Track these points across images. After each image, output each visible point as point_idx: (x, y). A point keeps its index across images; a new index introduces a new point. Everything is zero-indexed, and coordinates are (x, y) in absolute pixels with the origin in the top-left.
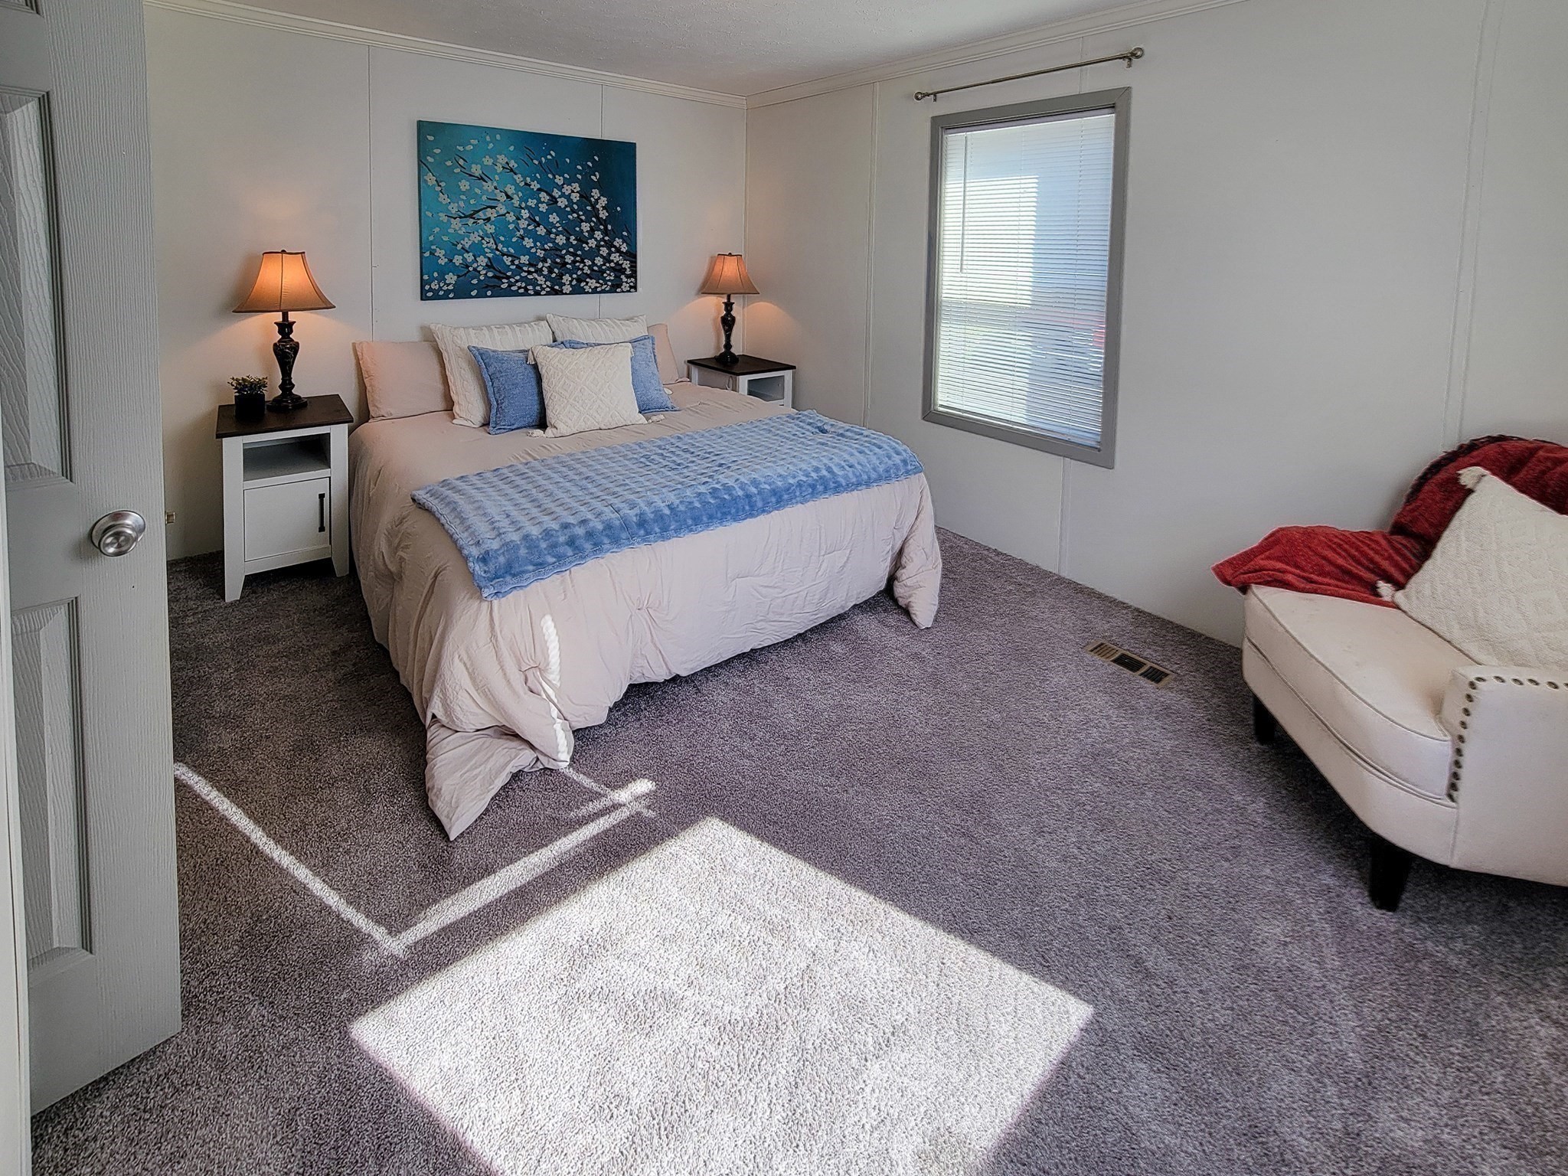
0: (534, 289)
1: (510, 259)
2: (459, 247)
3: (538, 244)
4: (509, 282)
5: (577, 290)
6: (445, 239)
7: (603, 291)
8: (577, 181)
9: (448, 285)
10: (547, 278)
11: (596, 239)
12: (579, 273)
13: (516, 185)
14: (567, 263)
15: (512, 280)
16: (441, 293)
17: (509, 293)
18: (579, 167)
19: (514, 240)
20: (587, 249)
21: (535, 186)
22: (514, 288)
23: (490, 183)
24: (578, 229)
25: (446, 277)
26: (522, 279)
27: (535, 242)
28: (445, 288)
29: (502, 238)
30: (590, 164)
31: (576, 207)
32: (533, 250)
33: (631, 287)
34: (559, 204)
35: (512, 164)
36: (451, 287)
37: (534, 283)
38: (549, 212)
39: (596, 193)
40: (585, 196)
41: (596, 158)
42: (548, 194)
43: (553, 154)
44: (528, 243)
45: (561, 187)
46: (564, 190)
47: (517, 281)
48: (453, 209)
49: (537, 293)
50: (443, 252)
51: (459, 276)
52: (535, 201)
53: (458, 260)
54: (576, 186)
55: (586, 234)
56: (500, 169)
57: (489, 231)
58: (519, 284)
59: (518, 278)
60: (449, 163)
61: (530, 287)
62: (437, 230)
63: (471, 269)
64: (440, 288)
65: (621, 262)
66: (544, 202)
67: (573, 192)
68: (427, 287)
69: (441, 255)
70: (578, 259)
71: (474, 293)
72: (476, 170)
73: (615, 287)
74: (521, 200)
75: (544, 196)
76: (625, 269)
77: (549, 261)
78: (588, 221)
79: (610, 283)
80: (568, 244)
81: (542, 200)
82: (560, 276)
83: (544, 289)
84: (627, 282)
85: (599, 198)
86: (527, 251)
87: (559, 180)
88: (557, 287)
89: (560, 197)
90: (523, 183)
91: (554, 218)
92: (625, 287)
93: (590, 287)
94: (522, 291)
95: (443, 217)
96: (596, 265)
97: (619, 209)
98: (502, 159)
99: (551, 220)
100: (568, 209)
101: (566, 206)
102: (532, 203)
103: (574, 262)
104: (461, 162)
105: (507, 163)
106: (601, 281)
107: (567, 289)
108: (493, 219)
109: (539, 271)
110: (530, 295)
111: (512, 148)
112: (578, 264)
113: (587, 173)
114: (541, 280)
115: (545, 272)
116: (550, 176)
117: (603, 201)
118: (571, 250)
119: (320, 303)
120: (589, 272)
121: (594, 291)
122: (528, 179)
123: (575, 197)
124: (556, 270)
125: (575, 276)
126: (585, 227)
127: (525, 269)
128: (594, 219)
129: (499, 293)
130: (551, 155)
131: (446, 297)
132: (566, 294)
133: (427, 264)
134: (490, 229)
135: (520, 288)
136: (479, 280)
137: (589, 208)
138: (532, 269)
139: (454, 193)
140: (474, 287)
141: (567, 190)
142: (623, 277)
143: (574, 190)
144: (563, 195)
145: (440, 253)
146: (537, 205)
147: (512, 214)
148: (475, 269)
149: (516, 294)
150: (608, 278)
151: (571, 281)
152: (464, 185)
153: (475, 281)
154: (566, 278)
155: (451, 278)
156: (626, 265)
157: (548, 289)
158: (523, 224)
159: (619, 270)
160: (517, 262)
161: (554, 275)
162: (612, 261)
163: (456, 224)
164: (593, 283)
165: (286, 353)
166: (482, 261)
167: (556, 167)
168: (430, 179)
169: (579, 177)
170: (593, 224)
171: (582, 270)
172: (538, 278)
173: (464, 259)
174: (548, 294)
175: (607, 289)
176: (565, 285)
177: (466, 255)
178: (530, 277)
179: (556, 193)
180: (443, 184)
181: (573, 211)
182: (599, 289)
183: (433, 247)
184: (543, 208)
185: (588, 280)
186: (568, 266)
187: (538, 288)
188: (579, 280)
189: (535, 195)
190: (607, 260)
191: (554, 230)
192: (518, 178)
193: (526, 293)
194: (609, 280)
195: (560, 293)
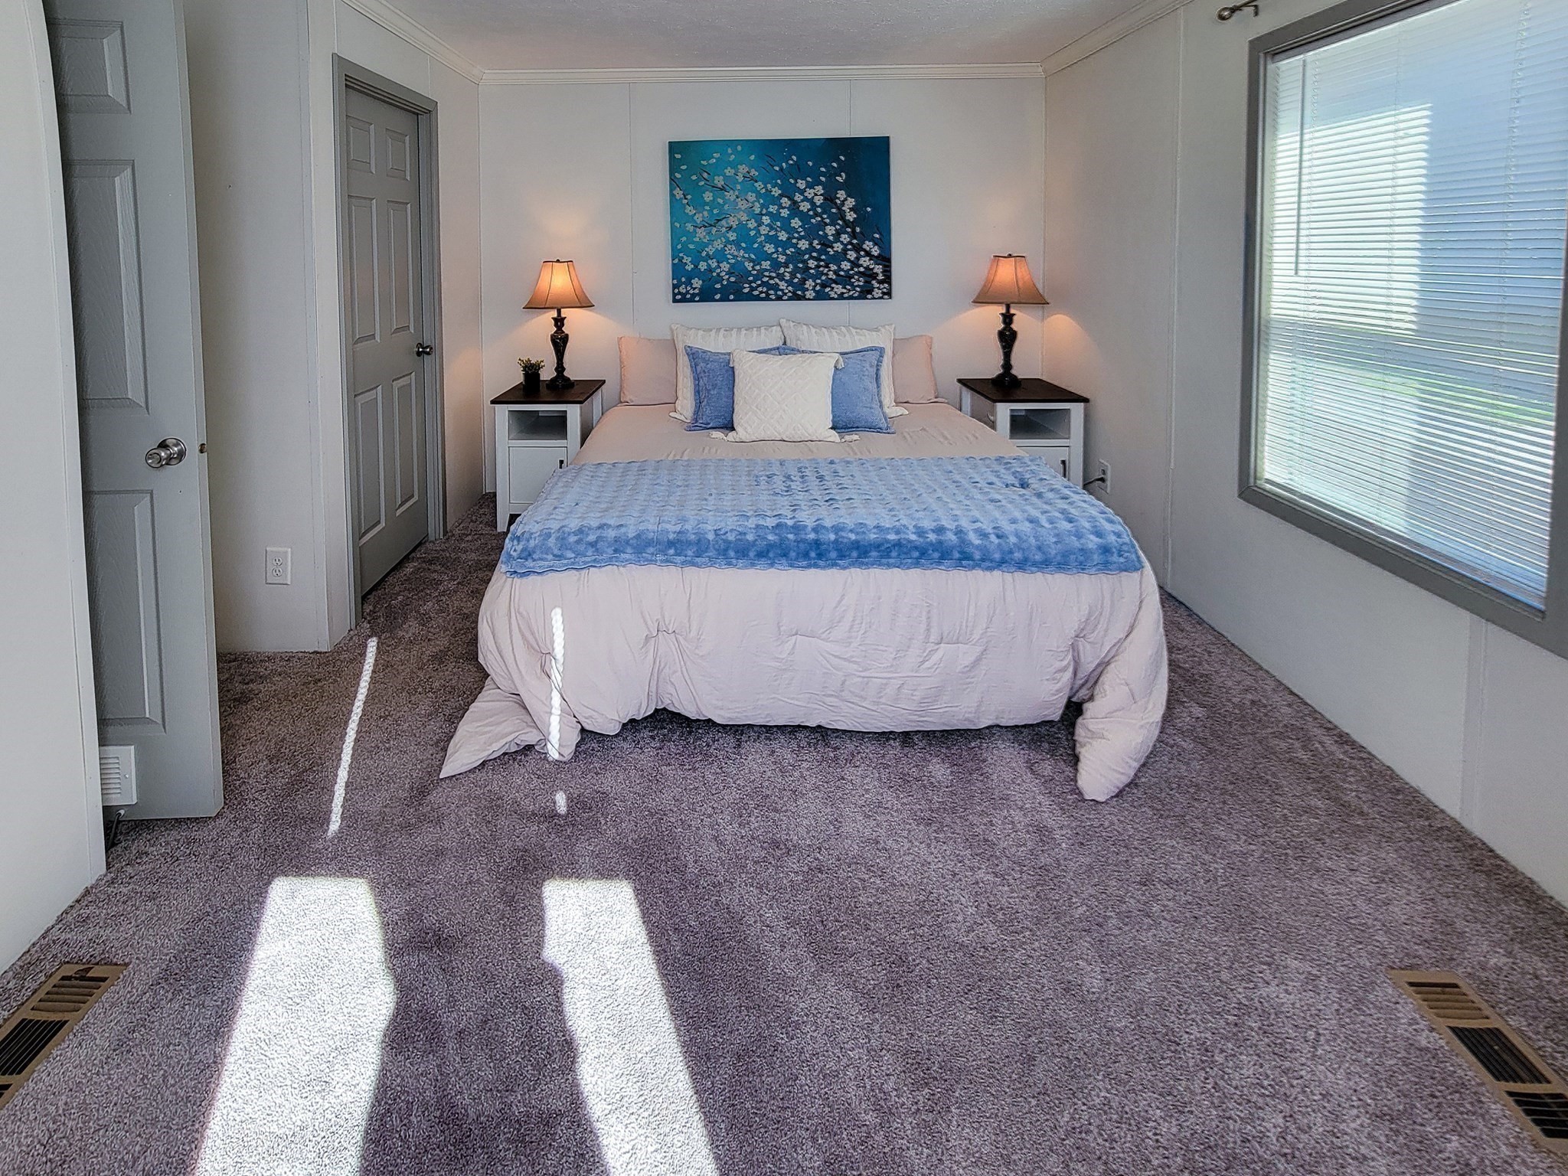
0: (776, 294)
1: (752, 264)
2: (704, 254)
3: (780, 249)
4: (751, 287)
5: (821, 296)
6: (691, 246)
7: (851, 298)
8: (820, 183)
9: (694, 289)
10: (790, 283)
11: (842, 243)
12: (824, 278)
13: (758, 193)
14: (811, 268)
15: (754, 285)
16: (688, 296)
17: (751, 297)
18: (823, 169)
19: (756, 245)
20: (832, 253)
21: (776, 192)
22: (756, 293)
23: (731, 192)
24: (821, 233)
25: (692, 281)
26: (764, 284)
27: (776, 247)
28: (691, 292)
29: (743, 245)
30: (835, 165)
31: (819, 210)
32: (775, 256)
33: (884, 293)
34: (801, 208)
35: (753, 172)
36: (697, 291)
37: (776, 287)
38: (791, 216)
39: (841, 194)
40: (829, 199)
41: (842, 158)
42: (790, 199)
43: (794, 158)
44: (770, 248)
45: (802, 192)
46: (806, 194)
47: (759, 286)
48: (698, 219)
49: (779, 298)
50: (690, 259)
51: (703, 281)
52: (776, 207)
53: (703, 266)
54: (819, 189)
55: (831, 238)
56: (740, 178)
57: (731, 239)
58: (760, 289)
59: (759, 282)
60: (694, 178)
61: (772, 292)
62: (684, 239)
63: (714, 274)
64: (687, 292)
65: (872, 267)
66: (785, 208)
67: (816, 195)
68: (676, 291)
69: (688, 262)
70: (822, 263)
71: (718, 297)
72: (719, 181)
73: (865, 293)
74: (762, 206)
75: (785, 201)
76: (877, 274)
77: (791, 266)
78: (833, 223)
79: (858, 289)
80: (812, 249)
81: (784, 205)
82: (803, 281)
83: (786, 294)
84: (879, 288)
85: (846, 199)
86: (768, 257)
87: (801, 184)
88: (799, 293)
89: (802, 201)
90: (764, 190)
91: (796, 223)
92: (877, 293)
93: (836, 293)
94: (763, 295)
95: (690, 227)
96: (843, 270)
97: (869, 209)
98: (743, 169)
99: (792, 225)
100: (811, 213)
101: (809, 210)
102: (773, 209)
103: (818, 266)
104: (705, 175)
105: (748, 172)
106: (848, 287)
107: (810, 294)
108: (735, 226)
109: (781, 277)
110: (772, 300)
111: (752, 157)
112: (821, 269)
113: (832, 174)
114: (783, 285)
115: (787, 276)
116: (792, 181)
117: (851, 202)
118: (814, 254)
119: (584, 303)
120: (834, 277)
121: (841, 297)
122: (769, 186)
123: (819, 200)
124: (799, 275)
125: (819, 281)
126: (830, 230)
127: (767, 274)
128: (840, 222)
129: (740, 297)
130: (792, 160)
131: (691, 300)
132: (809, 299)
133: (678, 270)
134: (732, 236)
135: (761, 292)
136: (722, 285)
137: (834, 210)
138: (774, 275)
139: (700, 205)
140: (717, 291)
141: (809, 193)
142: (874, 282)
143: (817, 194)
144: (806, 199)
145: (687, 260)
146: (778, 210)
147: (753, 220)
148: (718, 274)
149: (757, 298)
150: (856, 284)
151: (815, 286)
152: (708, 196)
153: (718, 286)
154: (809, 284)
155: (697, 283)
156: (878, 269)
157: (790, 294)
158: (764, 230)
159: (869, 275)
160: (758, 267)
161: (796, 280)
162: (861, 266)
163: (701, 233)
164: (839, 289)
165: (560, 342)
166: (725, 266)
167: (799, 171)
168: (678, 193)
169: (823, 179)
170: (838, 227)
171: (827, 274)
172: (780, 283)
173: (709, 265)
174: (790, 299)
175: (856, 295)
176: (807, 290)
177: (710, 262)
178: (772, 282)
179: (798, 197)
180: (689, 197)
181: (816, 215)
182: (846, 295)
183: (681, 255)
184: (785, 213)
185: (833, 285)
186: (812, 271)
187: (780, 293)
188: (824, 286)
189: (776, 201)
190: (855, 264)
191: (796, 235)
192: (759, 185)
193: (767, 298)
194: (858, 286)
195: (803, 298)
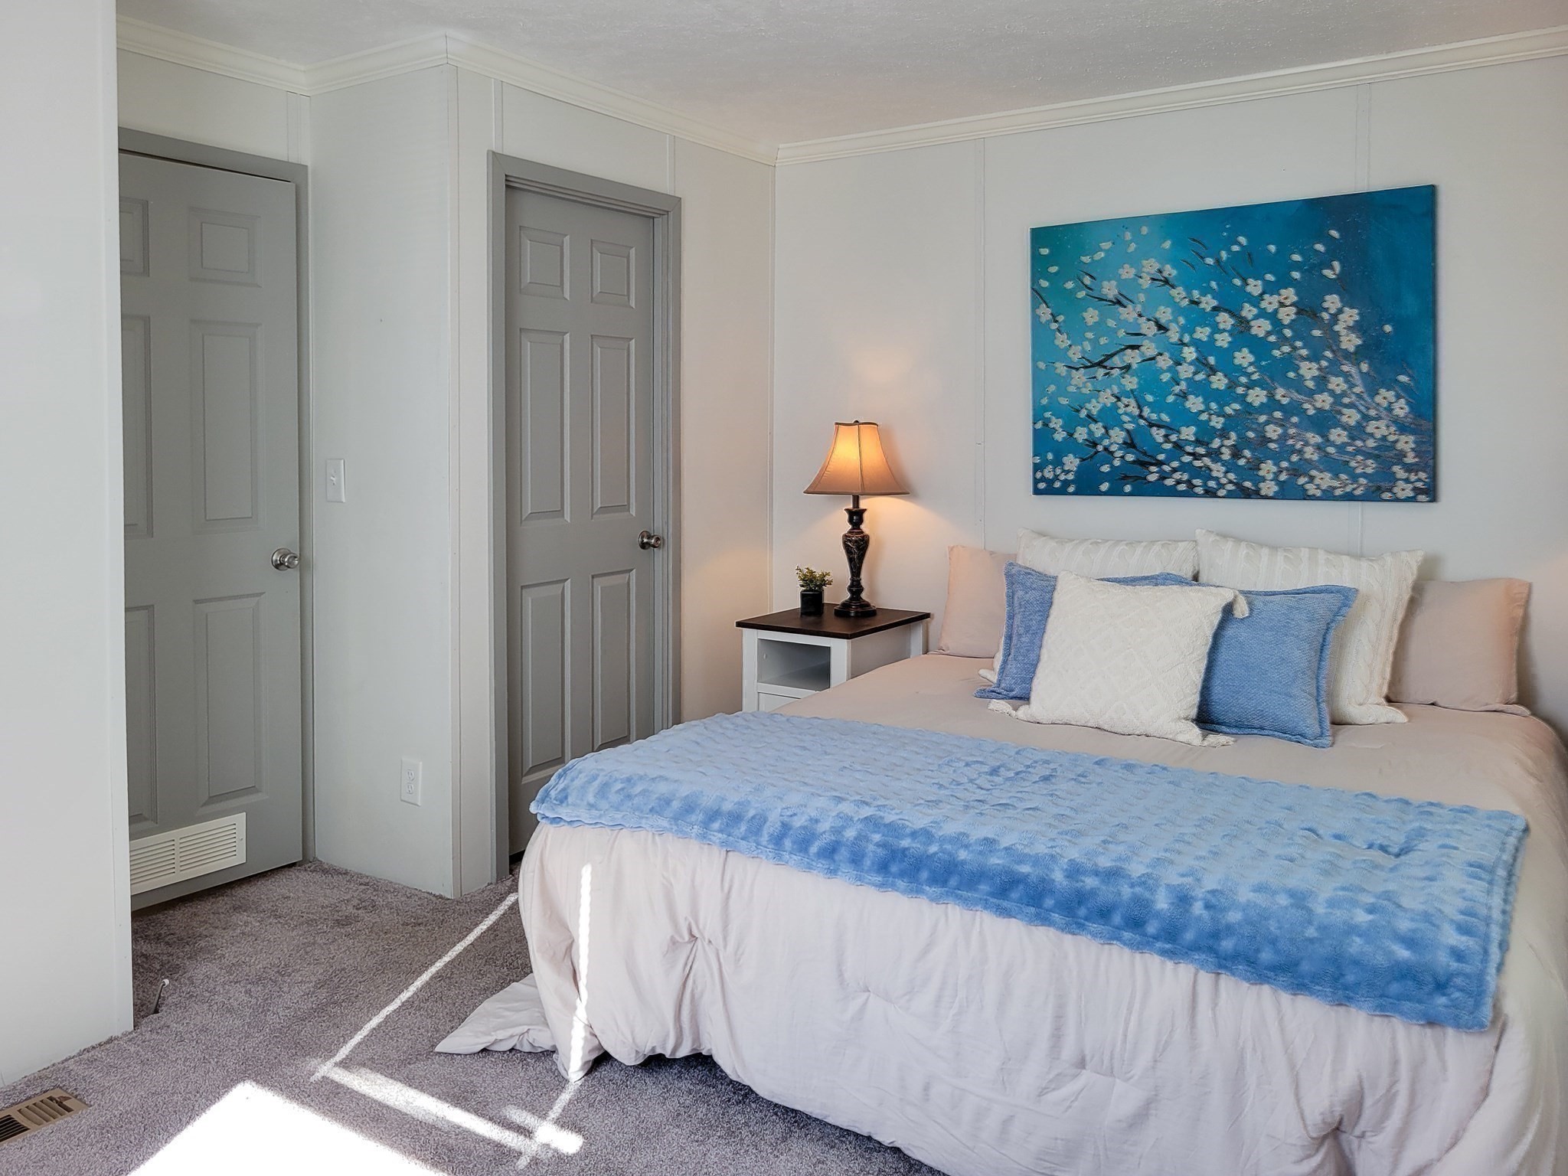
0: (1205, 484)
1: (1163, 432)
2: (1083, 414)
3: (1213, 406)
4: (1161, 472)
5: (1288, 492)
6: (1064, 401)
7: (1349, 497)
8: (1292, 283)
9: (1068, 472)
10: (1230, 467)
11: (1332, 393)
12: (1295, 458)
13: (1175, 306)
14: (1271, 440)
15: (1166, 468)
16: (1057, 485)
17: (1159, 490)
18: (1297, 257)
19: (1171, 399)
20: (1311, 412)
21: (1208, 302)
22: (1169, 482)
23: (1130, 306)
24: (1291, 375)
25: (1065, 459)
26: (1183, 467)
27: (1206, 403)
28: (1062, 477)
29: (1150, 398)
30: (1320, 247)
31: (1288, 333)
32: (1204, 417)
33: (1417, 491)
34: (1254, 331)
35: (1170, 271)
36: (1071, 477)
37: (1206, 474)
38: (1235, 346)
39: (1332, 302)
40: (1308, 311)
41: (1334, 233)
42: (1232, 314)
43: (1242, 240)
44: (1195, 403)
45: (1255, 301)
46: (1263, 305)
47: (1175, 470)
48: (1075, 354)
49: (1210, 493)
50: (1060, 422)
51: (1083, 460)
52: (1208, 330)
53: (1081, 434)
54: (1290, 294)
55: (1310, 384)
56: (1146, 283)
57: (1129, 387)
58: (1177, 476)
59: (1175, 464)
60: (1070, 285)
61: (1197, 482)
62: (1052, 388)
63: (1100, 448)
64: (1056, 477)
65: (1392, 438)
66: (1224, 330)
67: (1282, 305)
68: (1039, 475)
69: (1057, 427)
70: (1292, 431)
71: (1105, 487)
72: (1110, 289)
73: (1378, 491)
74: (1184, 329)
75: (1225, 320)
76: (1402, 454)
77: (1233, 435)
78: (1315, 357)
79: (1363, 481)
80: (1272, 404)
81: (1222, 326)
82: (1255, 466)
83: (1221, 486)
84: (1407, 481)
85: (1340, 311)
86: (1193, 419)
87: (1255, 287)
88: (1248, 484)
89: (1256, 317)
90: (1186, 302)
91: (1244, 357)
92: (1403, 490)
93: (1318, 487)
94: (1182, 487)
95: (1061, 369)
96: (1333, 444)
97: (1388, 328)
98: (1151, 266)
99: (1237, 362)
100: (1272, 338)
101: (1269, 333)
102: (1202, 333)
103: (1284, 437)
104: (1087, 280)
105: (1160, 271)
106: (1343, 476)
107: (1269, 488)
108: (1135, 366)
109: (1215, 455)
110: (1197, 495)
111: (1167, 244)
112: (1290, 442)
113: (1314, 267)
114: (1218, 470)
115: (1226, 455)
116: (1238, 282)
117: (1350, 316)
118: (1278, 414)
119: (896, 486)
120: (1315, 457)
121: (1328, 495)
122: (1196, 294)
123: (1287, 315)
124: (1247, 453)
125: (1285, 464)
126: (1309, 371)
127: (1189, 449)
128: (1328, 354)
129: (1144, 489)
130: (1239, 244)
131: (1063, 491)
132: (1266, 497)
133: (1042, 439)
134: (1131, 383)
135: (1179, 482)
136: (1112, 466)
137: (1317, 333)
138: (1201, 450)
139: (1076, 331)
140: (1105, 477)
141: (1270, 303)
142: (1396, 469)
143: (1285, 303)
144: (1263, 314)
145: (1056, 423)
146: (1211, 336)
147: (1167, 355)
148: (1106, 449)
149: (1172, 492)
150: (1359, 471)
151: (1277, 475)
152: (1091, 316)
153: (1106, 469)
154: (1268, 468)
155: (1071, 462)
156: (1406, 443)
157: (1230, 487)
158: (1186, 371)
159: (1386, 455)
160: (1174, 438)
161: (1242, 462)
162: (1372, 435)
163: (1079, 377)
164: (1325, 480)
165: (857, 547)
166: (1118, 436)
167: (1250, 263)
168: (1045, 313)
169: (1296, 275)
170: (1324, 363)
171: (1300, 452)
172: (1213, 466)
173: (1090, 433)
174: (1230, 495)
175: (1358, 492)
176: (1263, 479)
177: (1093, 426)
178: (1197, 463)
179: (1248, 311)
180: (1061, 318)
181: (1284, 340)
182: (1338, 492)
183: (1048, 415)
184: (1223, 340)
185: (1313, 473)
186: (1272, 446)
187: (1212, 484)
188: (1295, 472)
189: (1208, 319)
190: (1357, 432)
191: (1243, 380)
192: (1179, 293)
193: (1190, 493)
194: (1365, 475)
195: (1254, 494)
